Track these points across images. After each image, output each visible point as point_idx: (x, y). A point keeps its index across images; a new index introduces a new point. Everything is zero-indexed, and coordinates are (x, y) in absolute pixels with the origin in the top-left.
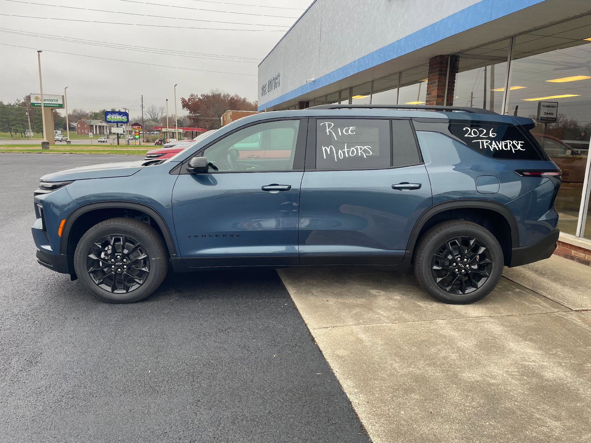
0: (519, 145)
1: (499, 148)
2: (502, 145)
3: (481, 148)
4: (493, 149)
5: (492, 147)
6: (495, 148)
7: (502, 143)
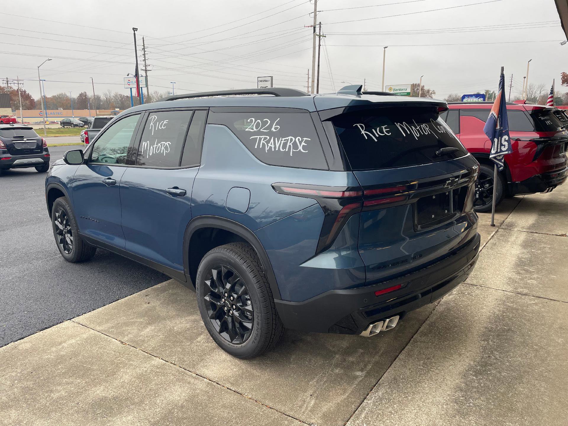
0: (303, 144)
1: (275, 148)
2: (281, 143)
3: (256, 147)
4: (268, 149)
5: (268, 146)
6: (271, 148)
7: (282, 140)
